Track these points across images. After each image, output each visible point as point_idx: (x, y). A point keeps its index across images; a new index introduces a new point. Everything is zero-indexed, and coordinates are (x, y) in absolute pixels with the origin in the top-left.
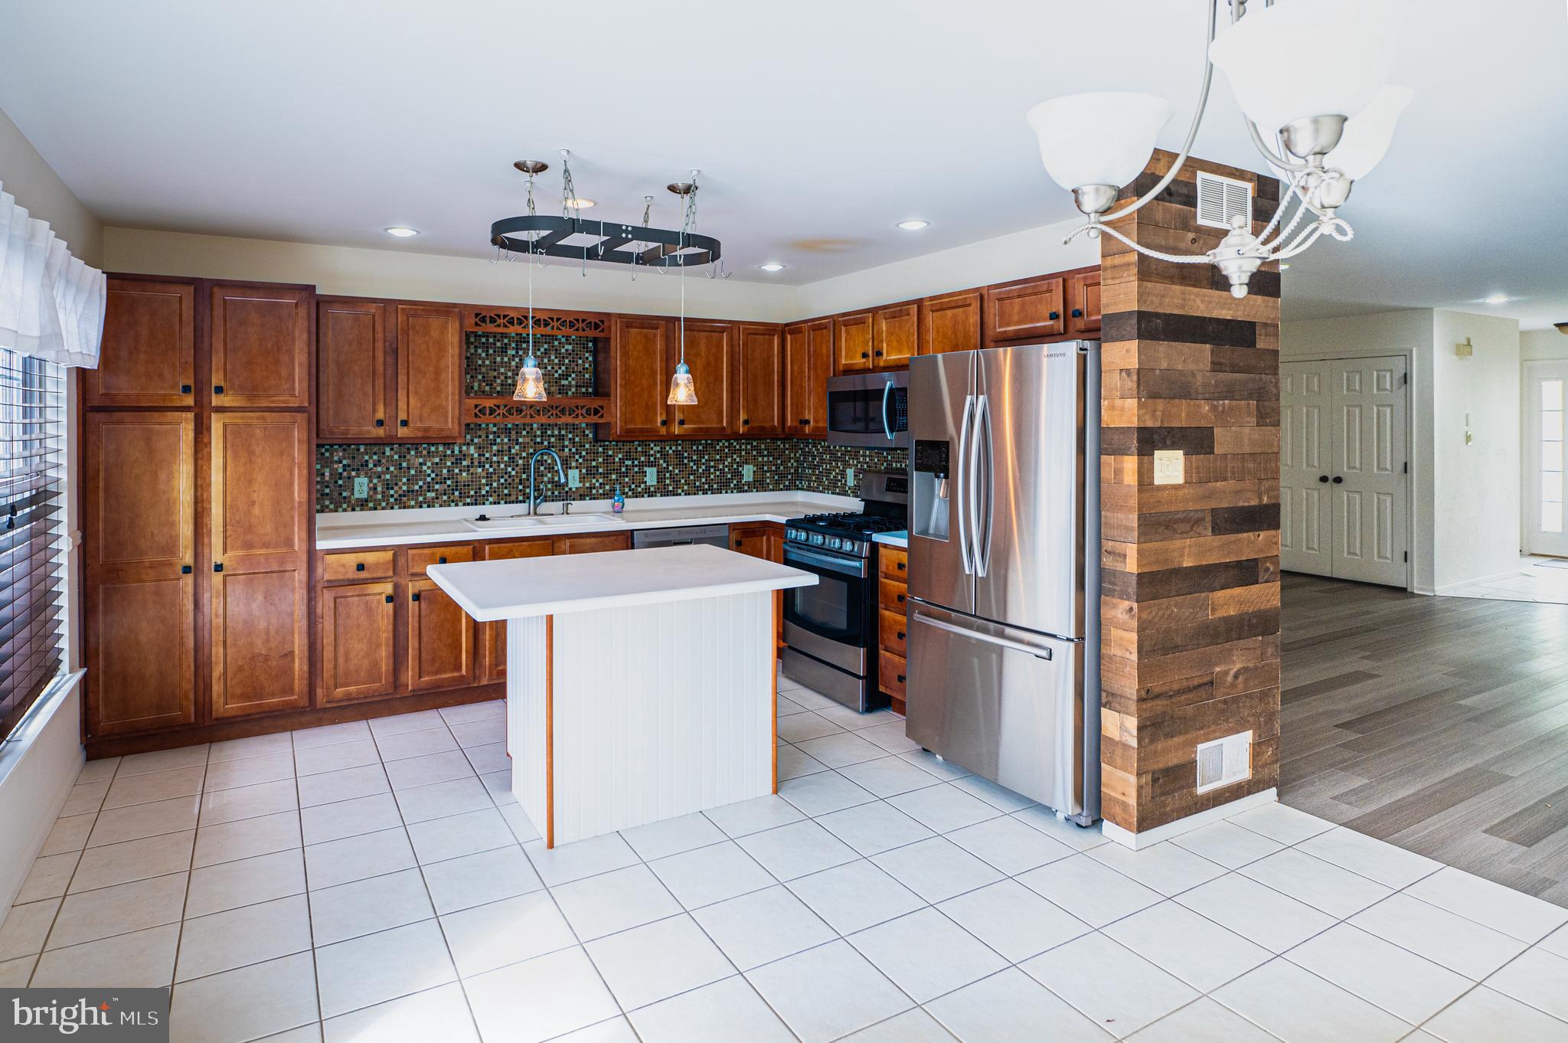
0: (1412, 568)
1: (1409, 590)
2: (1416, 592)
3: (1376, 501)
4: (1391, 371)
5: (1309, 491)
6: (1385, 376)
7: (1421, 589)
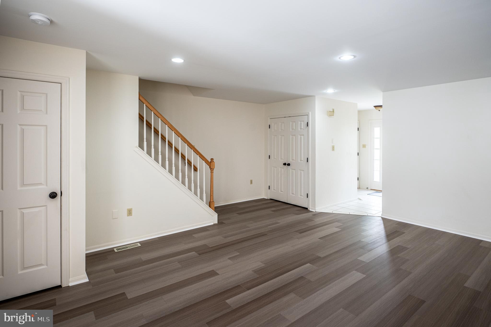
0: (309, 200)
1: (308, 209)
2: (310, 210)
3: (299, 172)
4: (304, 121)
5: (281, 169)
6: (302, 123)
7: (312, 209)
